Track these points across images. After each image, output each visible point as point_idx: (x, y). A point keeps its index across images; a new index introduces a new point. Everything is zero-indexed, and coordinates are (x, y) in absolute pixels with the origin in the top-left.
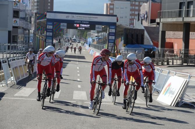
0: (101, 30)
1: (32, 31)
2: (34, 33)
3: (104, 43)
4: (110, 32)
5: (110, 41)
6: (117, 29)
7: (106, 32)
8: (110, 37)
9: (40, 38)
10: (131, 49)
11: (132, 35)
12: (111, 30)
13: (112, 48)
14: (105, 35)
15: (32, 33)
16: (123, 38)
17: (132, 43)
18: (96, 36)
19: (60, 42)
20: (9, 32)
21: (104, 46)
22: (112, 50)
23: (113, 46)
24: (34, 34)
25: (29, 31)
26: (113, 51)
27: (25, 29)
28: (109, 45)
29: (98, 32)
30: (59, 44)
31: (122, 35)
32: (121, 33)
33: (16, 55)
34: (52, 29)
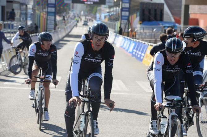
0: (112, 4)
1: (30, 6)
2: (33, 8)
3: (117, 20)
4: (123, 6)
5: (123, 18)
6: (132, 3)
7: (119, 7)
8: (124, 13)
9: (40, 14)
10: (147, 26)
11: (150, 11)
12: (124, 5)
13: (126, 26)
14: (117, 11)
15: (30, 8)
16: (138, 14)
17: (149, 20)
18: (108, 12)
19: (64, 19)
20: (3, 8)
21: (116, 24)
22: (125, 28)
23: (126, 24)
24: (34, 10)
25: (26, 6)
26: (126, 30)
27: (22, 4)
28: (122, 23)
29: (110, 7)
30: (64, 21)
31: (137, 10)
32: (136, 8)
33: (11, 35)
34: (55, 4)
